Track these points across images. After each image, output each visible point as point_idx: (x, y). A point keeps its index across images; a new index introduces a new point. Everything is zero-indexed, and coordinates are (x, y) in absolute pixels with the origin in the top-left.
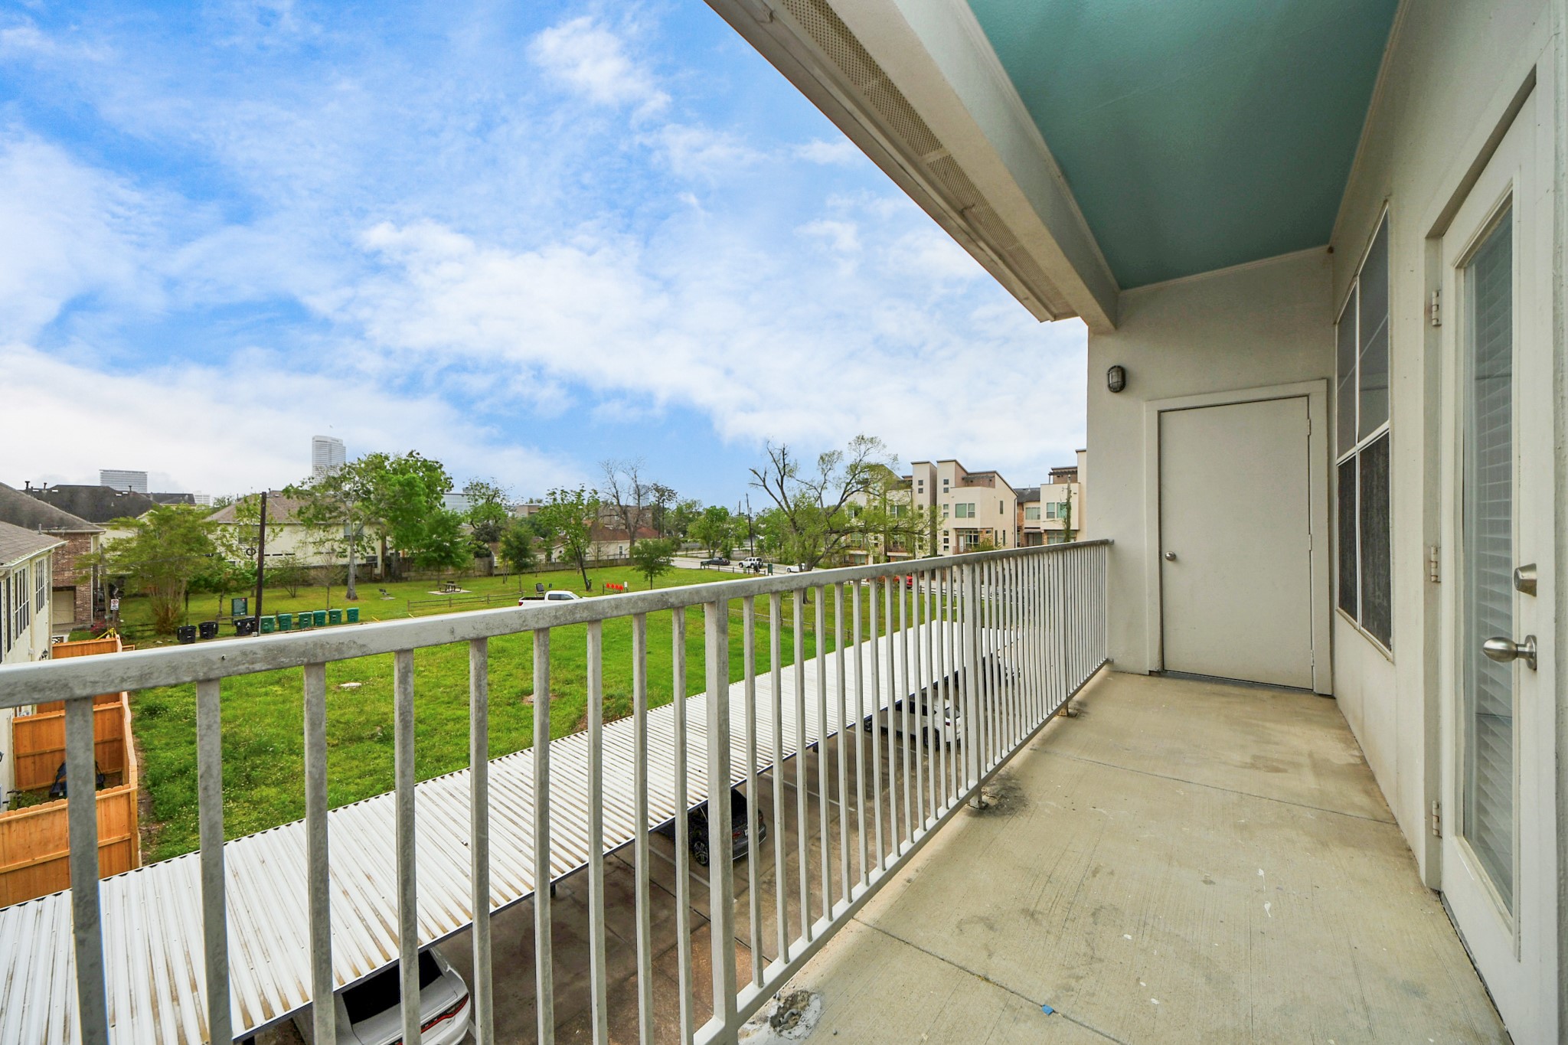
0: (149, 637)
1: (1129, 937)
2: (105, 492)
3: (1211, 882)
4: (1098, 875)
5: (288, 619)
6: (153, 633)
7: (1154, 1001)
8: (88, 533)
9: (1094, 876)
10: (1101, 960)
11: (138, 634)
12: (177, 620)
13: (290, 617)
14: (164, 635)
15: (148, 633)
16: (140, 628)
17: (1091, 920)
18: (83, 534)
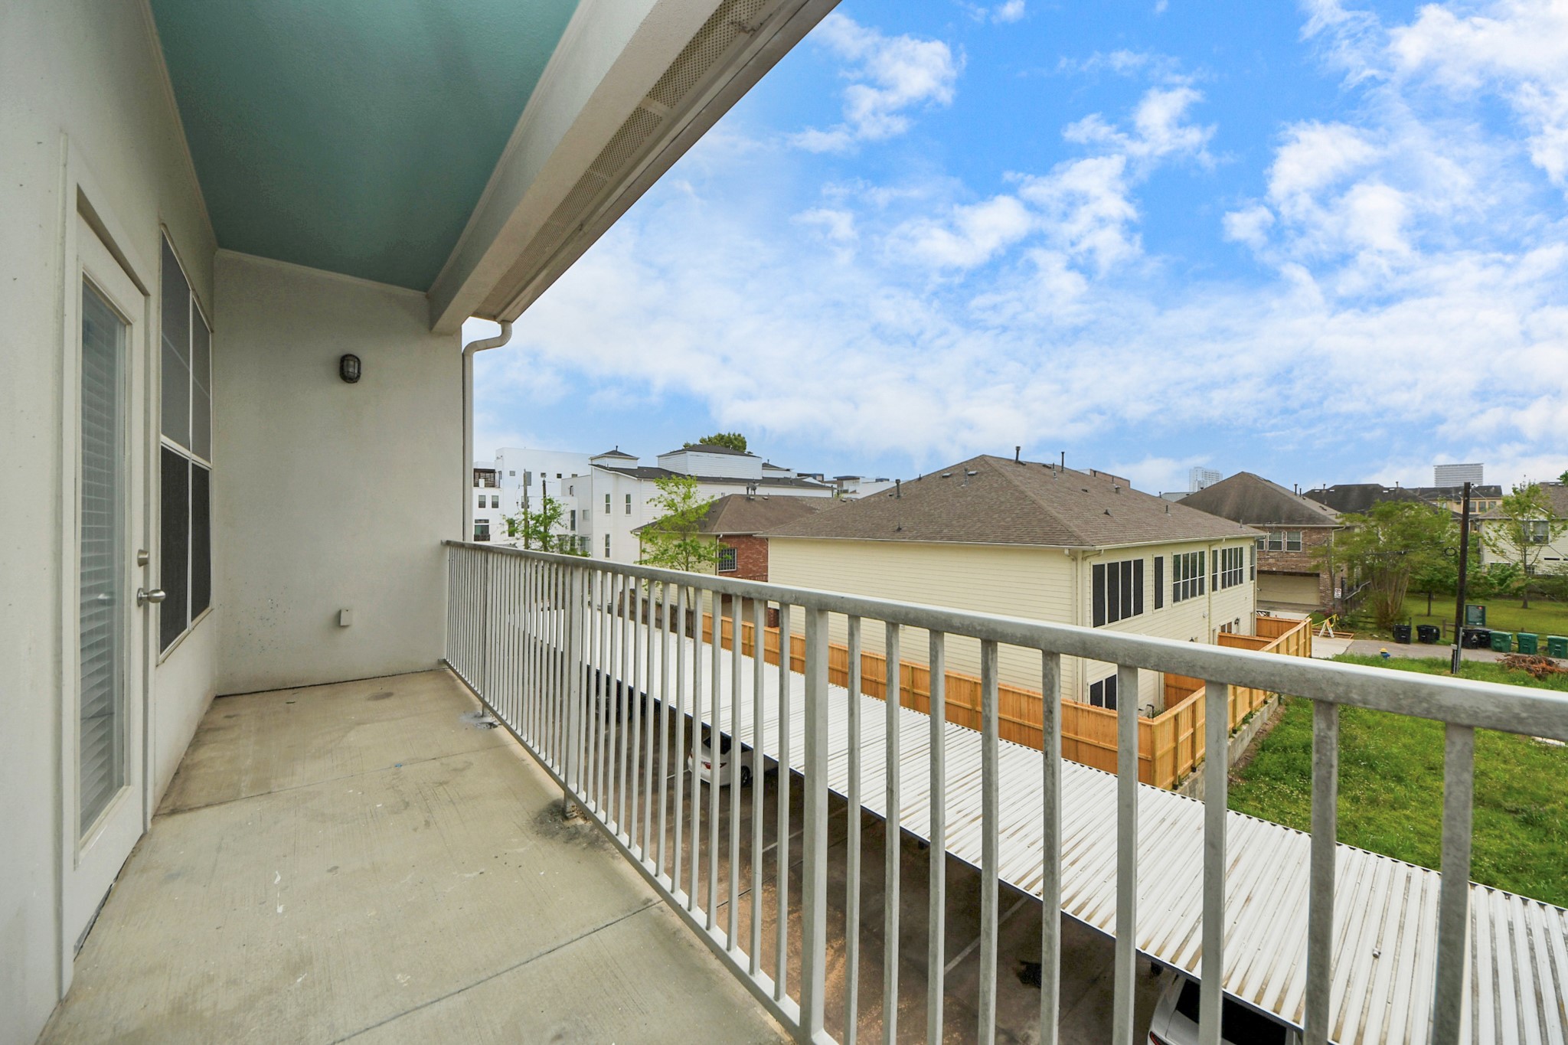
0: (1370, 629)
1: (378, 806)
2: (1374, 489)
3: (330, 871)
4: (424, 823)
5: (1532, 641)
6: (1374, 626)
7: (351, 791)
8: (1329, 528)
9: (426, 821)
10: (388, 789)
11: (1361, 624)
12: (1397, 618)
13: (1535, 638)
14: (1385, 630)
15: (1369, 626)
16: (1363, 619)
17: (407, 800)
18: (1325, 529)
